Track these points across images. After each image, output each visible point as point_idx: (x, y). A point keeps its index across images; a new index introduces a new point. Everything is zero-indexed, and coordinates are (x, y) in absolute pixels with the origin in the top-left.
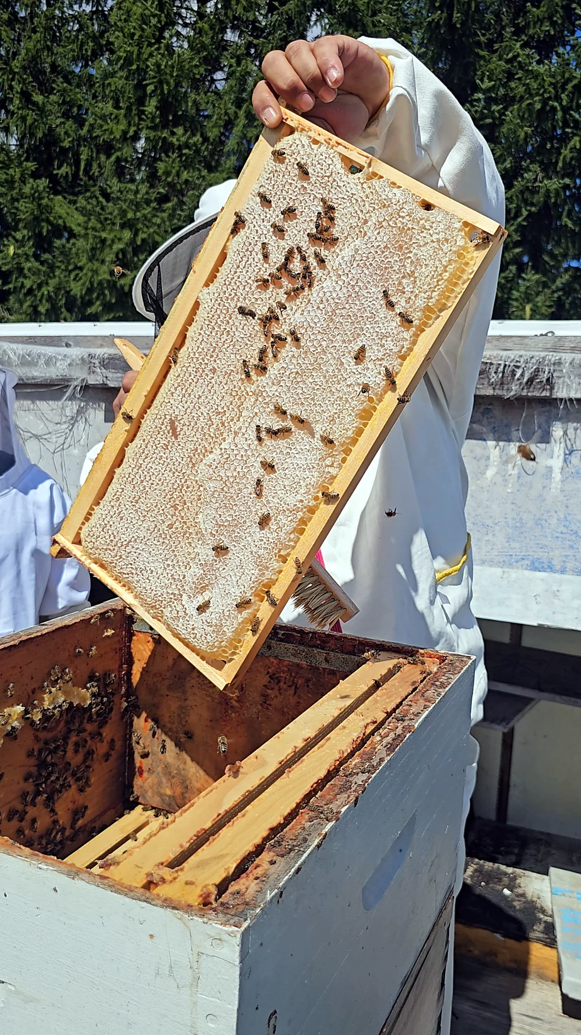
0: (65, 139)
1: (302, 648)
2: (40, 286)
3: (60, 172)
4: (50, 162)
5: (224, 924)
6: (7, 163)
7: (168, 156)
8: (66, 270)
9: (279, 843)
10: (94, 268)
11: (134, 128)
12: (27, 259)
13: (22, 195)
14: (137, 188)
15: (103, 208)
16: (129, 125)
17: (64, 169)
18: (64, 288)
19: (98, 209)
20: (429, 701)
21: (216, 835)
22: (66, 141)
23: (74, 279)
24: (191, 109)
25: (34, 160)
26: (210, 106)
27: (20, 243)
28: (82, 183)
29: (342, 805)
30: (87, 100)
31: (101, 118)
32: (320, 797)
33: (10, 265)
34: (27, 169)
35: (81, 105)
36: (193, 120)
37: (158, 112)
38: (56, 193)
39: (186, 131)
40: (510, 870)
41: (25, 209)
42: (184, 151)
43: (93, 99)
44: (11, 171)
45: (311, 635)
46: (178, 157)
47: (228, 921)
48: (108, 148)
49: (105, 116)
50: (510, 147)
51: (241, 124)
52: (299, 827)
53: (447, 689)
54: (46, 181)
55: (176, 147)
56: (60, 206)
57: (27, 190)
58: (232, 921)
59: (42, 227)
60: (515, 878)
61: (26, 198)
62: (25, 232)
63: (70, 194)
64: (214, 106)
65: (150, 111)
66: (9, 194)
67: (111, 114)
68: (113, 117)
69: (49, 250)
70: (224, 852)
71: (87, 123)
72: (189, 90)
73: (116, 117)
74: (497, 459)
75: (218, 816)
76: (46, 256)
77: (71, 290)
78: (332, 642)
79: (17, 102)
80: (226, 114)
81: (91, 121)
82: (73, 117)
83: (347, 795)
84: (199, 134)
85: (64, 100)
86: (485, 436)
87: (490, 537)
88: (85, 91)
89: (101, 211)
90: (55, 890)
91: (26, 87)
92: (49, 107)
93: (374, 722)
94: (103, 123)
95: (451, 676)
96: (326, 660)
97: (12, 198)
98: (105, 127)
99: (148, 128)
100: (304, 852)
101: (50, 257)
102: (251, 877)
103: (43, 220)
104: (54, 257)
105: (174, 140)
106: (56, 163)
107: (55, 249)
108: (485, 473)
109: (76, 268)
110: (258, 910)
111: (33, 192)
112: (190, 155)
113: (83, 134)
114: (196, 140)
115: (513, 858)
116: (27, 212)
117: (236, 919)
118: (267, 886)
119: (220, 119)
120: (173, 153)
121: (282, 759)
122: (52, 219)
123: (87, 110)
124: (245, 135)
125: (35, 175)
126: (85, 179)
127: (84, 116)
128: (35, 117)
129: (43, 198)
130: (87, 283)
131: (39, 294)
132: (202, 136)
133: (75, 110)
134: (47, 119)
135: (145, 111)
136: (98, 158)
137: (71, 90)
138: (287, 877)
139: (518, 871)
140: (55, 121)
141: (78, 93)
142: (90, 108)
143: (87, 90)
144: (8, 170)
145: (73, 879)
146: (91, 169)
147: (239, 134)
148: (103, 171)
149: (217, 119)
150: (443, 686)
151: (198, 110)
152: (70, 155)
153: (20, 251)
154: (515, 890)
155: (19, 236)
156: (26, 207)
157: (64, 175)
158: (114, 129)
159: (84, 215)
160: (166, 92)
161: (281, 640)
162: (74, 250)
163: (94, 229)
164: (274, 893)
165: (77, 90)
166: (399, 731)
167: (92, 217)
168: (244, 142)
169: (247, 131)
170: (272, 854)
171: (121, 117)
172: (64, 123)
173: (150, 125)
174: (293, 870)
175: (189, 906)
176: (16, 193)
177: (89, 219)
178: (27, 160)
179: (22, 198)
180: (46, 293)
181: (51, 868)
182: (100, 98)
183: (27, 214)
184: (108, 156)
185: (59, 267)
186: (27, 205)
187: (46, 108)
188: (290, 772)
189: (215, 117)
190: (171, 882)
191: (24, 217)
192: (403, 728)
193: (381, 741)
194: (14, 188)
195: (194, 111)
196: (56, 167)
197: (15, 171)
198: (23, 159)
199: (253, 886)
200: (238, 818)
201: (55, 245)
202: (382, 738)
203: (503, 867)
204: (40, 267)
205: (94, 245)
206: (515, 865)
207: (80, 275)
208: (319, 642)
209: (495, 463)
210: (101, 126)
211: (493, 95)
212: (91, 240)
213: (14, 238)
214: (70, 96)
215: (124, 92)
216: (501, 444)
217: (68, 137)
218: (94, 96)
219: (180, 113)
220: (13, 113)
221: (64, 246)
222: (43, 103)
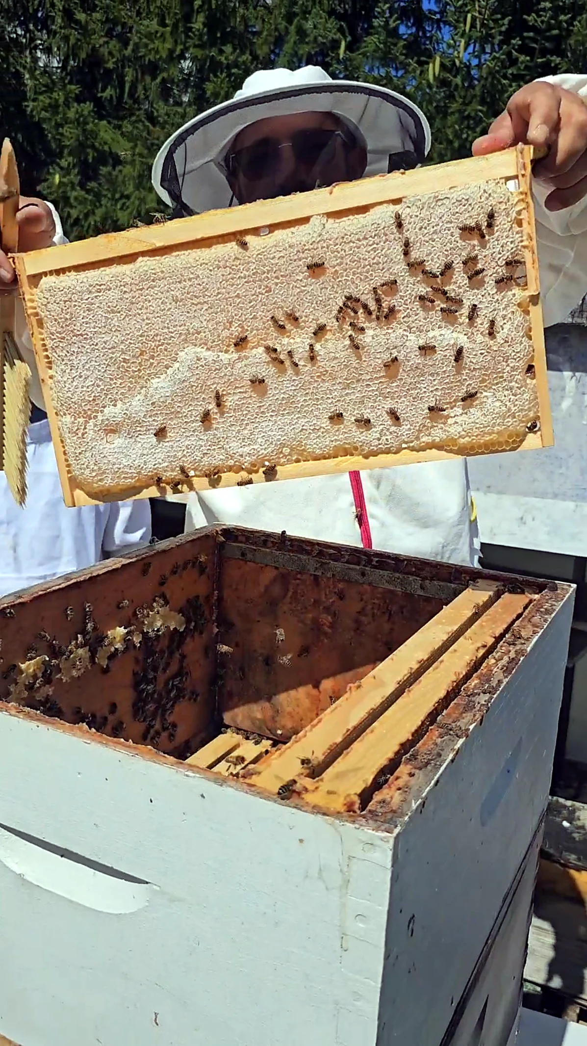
0: (109, 60)
1: (397, 575)
2: (87, 216)
3: (104, 95)
4: (94, 84)
5: (377, 829)
6: (51, 86)
7: (216, 76)
8: (113, 198)
9: (414, 757)
10: (142, 197)
11: (182, 47)
12: (73, 188)
13: (66, 121)
14: (185, 111)
15: (149, 134)
16: (176, 42)
17: (109, 92)
18: (111, 217)
19: (145, 134)
20: (537, 627)
21: (349, 749)
22: (110, 62)
23: (121, 209)
24: (240, 25)
25: (78, 83)
26: (260, 21)
27: (66, 172)
28: (127, 107)
29: (469, 723)
30: (131, 17)
31: (146, 37)
32: (446, 714)
33: (56, 195)
34: (71, 91)
35: (125, 23)
36: (241, 36)
37: (205, 29)
38: (101, 118)
39: (235, 49)
40: (569, 803)
41: (70, 134)
42: (233, 71)
43: (137, 16)
44: (55, 95)
45: (406, 562)
46: (226, 77)
47: (379, 827)
48: (153, 69)
49: (151, 34)
50: (577, 61)
51: (292, 40)
52: (431, 742)
53: (553, 615)
54: (90, 105)
55: (224, 66)
56: (106, 131)
57: (71, 114)
58: (383, 828)
59: (88, 154)
60: (574, 811)
61: (70, 123)
62: (70, 159)
63: (114, 118)
64: (264, 20)
65: (197, 27)
66: (53, 120)
67: (157, 32)
68: (158, 35)
69: (95, 177)
70: (360, 765)
71: (131, 42)
72: (237, 5)
73: (162, 35)
74: (574, 390)
75: (347, 731)
76: (92, 185)
77: (118, 220)
78: (427, 569)
79: (60, 21)
80: (276, 29)
81: (136, 39)
82: (117, 36)
83: (472, 714)
84: (248, 52)
85: (107, 18)
86: (561, 367)
87: (563, 470)
88: (128, 7)
89: (147, 136)
90: (202, 796)
91: (69, 5)
92: (92, 26)
93: (484, 646)
94: (149, 42)
95: (554, 603)
96: (422, 588)
97: (56, 123)
98: (151, 46)
99: (195, 46)
100: (441, 766)
101: (96, 185)
102: (394, 788)
103: (89, 147)
104: (100, 184)
105: (223, 59)
106: (100, 86)
107: (101, 177)
108: (560, 404)
109: (122, 196)
110: (406, 818)
111: (77, 116)
112: (239, 74)
113: (127, 55)
114: (245, 58)
115: (572, 791)
116: (72, 138)
117: (387, 825)
118: (411, 796)
119: (270, 35)
120: (221, 74)
121: (399, 679)
122: (97, 144)
123: (131, 28)
124: (296, 53)
125: (79, 99)
126: (130, 102)
127: (129, 35)
128: (79, 37)
129: (88, 124)
130: (135, 212)
131: (86, 225)
132: (251, 54)
133: (119, 28)
134: (91, 39)
135: (192, 28)
136: (143, 79)
137: (114, 7)
138: (428, 789)
139: (578, 804)
140: (98, 40)
141: (123, 10)
142: (135, 26)
143: (131, 7)
144: (52, 94)
145: (221, 785)
146: (136, 92)
147: (290, 51)
148: (148, 93)
149: (267, 35)
150: (548, 612)
151: (247, 26)
152: (114, 77)
153: (65, 180)
154: (575, 823)
155: (64, 163)
156: (70, 133)
157: (109, 98)
158: (160, 48)
159: (129, 141)
160: (214, 7)
161: (375, 567)
162: (120, 178)
163: (141, 155)
164: (418, 803)
165: (121, 7)
166: (512, 655)
167: (139, 142)
168: (295, 60)
169: (299, 48)
170: (409, 767)
171: (168, 36)
172: (107, 43)
173: (197, 43)
174: (433, 782)
175: (339, 813)
176: (61, 118)
177: (136, 145)
178: (70, 83)
179: (66, 123)
180: (93, 223)
181: (198, 775)
182: (144, 15)
183: (72, 141)
184: (154, 78)
185: (105, 196)
186: (72, 131)
187: (89, 28)
188: (409, 691)
189: (265, 33)
190: (313, 791)
191: (68, 143)
192: (516, 651)
193: (496, 664)
194: (58, 113)
195: (242, 27)
196: (100, 90)
197: (59, 95)
198: (66, 81)
199: (397, 797)
200: (367, 734)
201: (101, 172)
202: (497, 661)
203: (562, 800)
204: (87, 196)
205: (141, 172)
206: (574, 799)
207: (127, 204)
208: (414, 570)
209: (572, 394)
210: (146, 45)
211: (561, 4)
212: (138, 167)
213: (58, 165)
214: (113, 13)
215: (170, 7)
216: (577, 374)
217: (113, 58)
218: (139, 13)
219: (229, 30)
220: (55, 33)
221: (110, 174)
222: (87, 22)
